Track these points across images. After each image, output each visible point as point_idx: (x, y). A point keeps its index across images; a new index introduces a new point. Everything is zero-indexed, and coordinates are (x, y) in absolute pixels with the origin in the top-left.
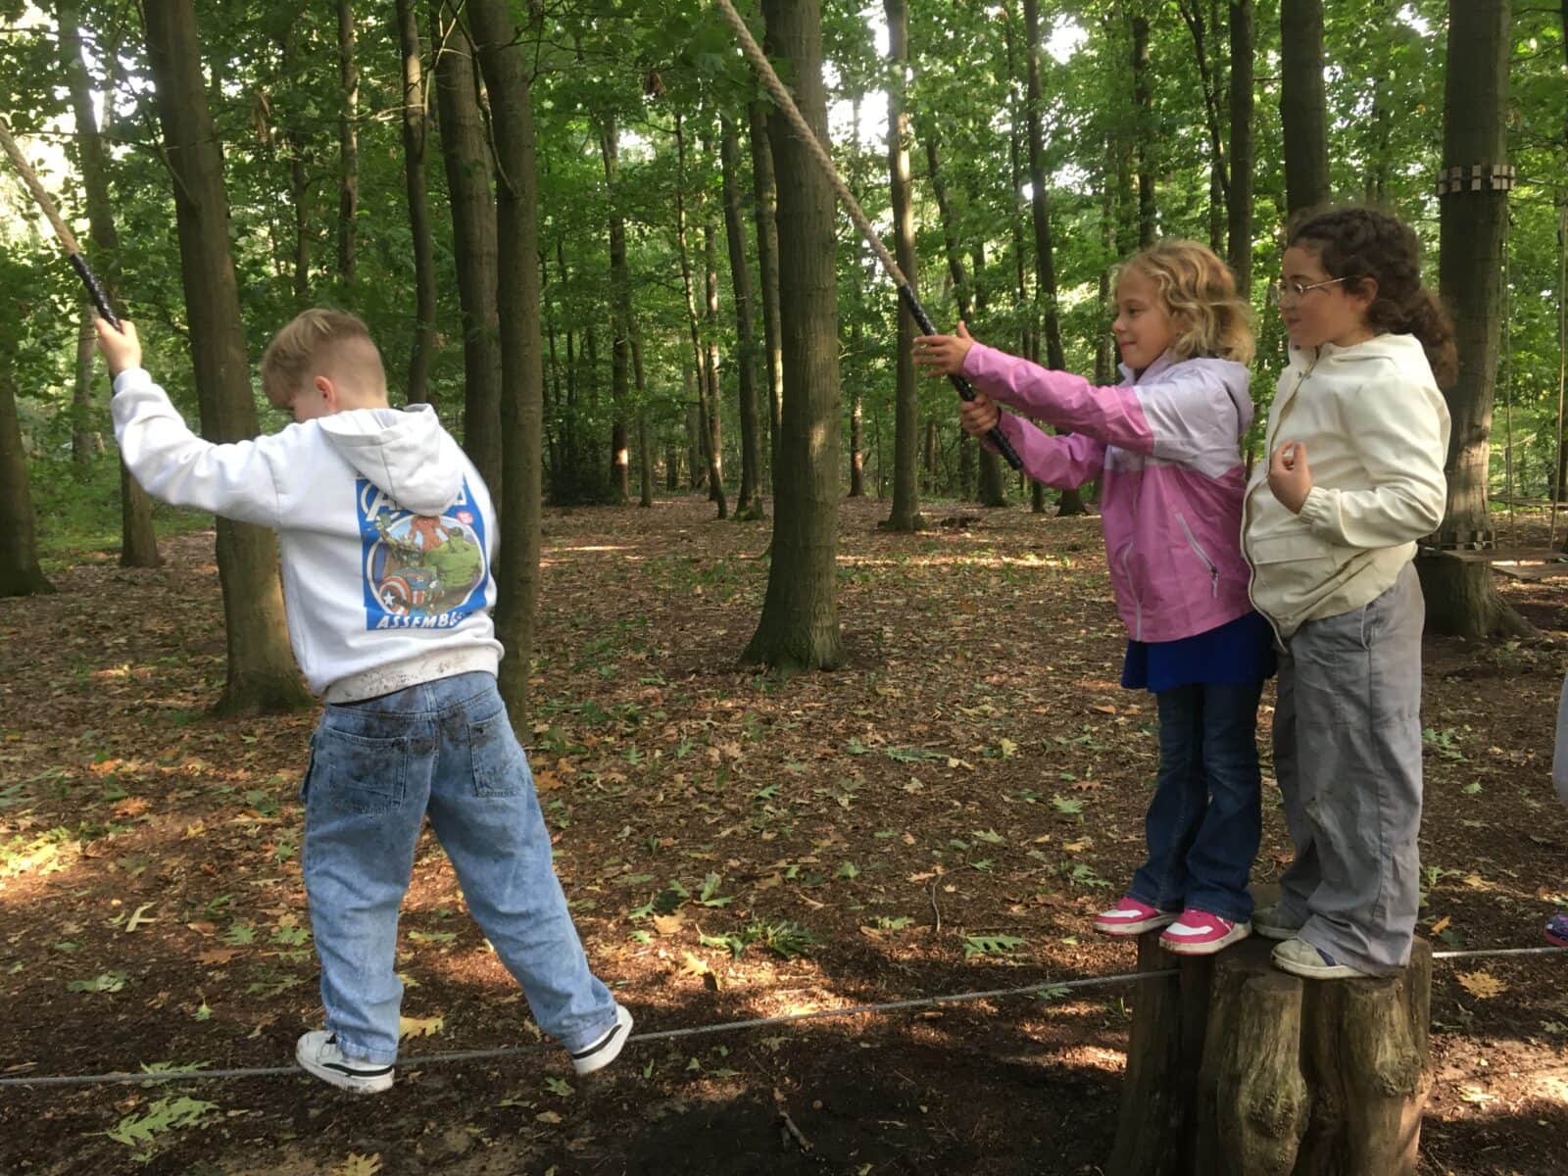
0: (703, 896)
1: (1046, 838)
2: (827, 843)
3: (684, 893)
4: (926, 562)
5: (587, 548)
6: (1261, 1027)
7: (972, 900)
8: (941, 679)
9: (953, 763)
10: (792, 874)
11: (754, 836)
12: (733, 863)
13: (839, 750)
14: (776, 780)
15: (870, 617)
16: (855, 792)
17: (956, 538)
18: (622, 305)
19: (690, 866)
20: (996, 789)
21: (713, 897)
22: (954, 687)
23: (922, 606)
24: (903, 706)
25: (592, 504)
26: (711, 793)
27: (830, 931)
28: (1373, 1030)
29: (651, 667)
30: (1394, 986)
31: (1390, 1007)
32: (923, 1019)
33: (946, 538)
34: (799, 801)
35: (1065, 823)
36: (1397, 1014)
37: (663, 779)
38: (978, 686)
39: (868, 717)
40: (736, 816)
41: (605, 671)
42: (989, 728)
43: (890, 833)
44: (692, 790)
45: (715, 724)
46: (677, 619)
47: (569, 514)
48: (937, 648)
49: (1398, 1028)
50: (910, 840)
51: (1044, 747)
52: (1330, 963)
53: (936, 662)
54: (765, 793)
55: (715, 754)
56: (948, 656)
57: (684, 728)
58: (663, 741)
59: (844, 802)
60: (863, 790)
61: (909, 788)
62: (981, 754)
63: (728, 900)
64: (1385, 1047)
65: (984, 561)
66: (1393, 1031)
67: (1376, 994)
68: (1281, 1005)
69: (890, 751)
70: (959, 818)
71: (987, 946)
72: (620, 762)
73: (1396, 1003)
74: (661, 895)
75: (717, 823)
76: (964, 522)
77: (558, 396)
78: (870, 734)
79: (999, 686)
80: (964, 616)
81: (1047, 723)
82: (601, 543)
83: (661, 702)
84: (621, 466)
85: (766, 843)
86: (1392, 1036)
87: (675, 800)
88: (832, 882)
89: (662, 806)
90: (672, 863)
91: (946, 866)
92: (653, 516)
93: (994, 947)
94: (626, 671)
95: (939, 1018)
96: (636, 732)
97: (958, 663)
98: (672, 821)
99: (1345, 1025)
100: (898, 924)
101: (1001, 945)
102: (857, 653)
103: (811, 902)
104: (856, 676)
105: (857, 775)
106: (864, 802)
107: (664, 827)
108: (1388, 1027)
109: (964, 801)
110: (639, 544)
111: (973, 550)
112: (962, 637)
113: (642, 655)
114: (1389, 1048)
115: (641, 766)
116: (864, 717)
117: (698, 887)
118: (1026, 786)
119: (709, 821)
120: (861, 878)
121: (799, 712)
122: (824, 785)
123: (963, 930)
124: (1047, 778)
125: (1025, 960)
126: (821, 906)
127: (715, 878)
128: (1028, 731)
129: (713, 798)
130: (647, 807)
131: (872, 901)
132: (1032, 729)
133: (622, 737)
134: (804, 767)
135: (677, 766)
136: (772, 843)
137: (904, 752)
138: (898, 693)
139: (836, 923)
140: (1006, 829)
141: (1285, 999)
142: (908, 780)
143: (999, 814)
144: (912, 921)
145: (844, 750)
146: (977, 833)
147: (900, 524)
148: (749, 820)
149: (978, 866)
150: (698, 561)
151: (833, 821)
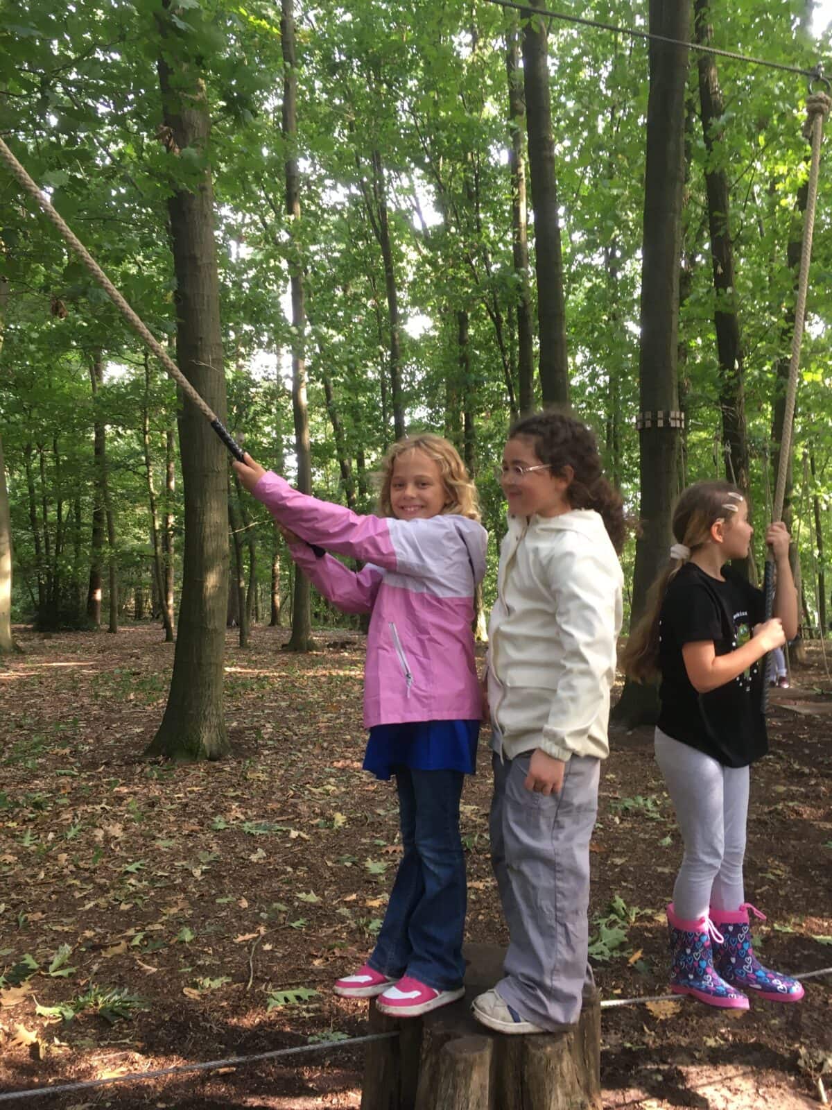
0: (52, 968)
1: (354, 897)
2: (174, 910)
3: (34, 965)
4: (311, 674)
5: (54, 664)
6: (455, 1087)
7: (284, 956)
8: (300, 765)
9: (294, 834)
10: (136, 942)
11: (112, 908)
12: (88, 934)
13: (205, 827)
14: (146, 856)
15: (258, 716)
16: (209, 863)
17: (337, 656)
18: (101, 485)
19: (49, 939)
20: (323, 856)
21: (62, 967)
22: (309, 771)
23: (300, 707)
24: (265, 788)
25: (69, 630)
26: (86, 870)
27: (158, 994)
28: (547, 1082)
29: (72, 760)
30: (565, 1039)
31: (560, 1058)
32: (218, 1074)
33: (329, 656)
34: (160, 873)
35: (370, 882)
36: (567, 1066)
37: (49, 858)
38: (327, 770)
39: (236, 798)
40: (102, 890)
41: (30, 765)
42: (328, 804)
43: (230, 898)
44: (72, 867)
45: (108, 808)
46: (107, 720)
47: (50, 638)
48: (302, 740)
49: (568, 1079)
50: (244, 904)
51: (366, 818)
52: (516, 1020)
53: (300, 751)
54: (131, 868)
55: (100, 834)
56: (310, 747)
57: (79, 813)
58: (58, 824)
59: (197, 873)
60: (216, 861)
61: (254, 858)
62: (317, 825)
63: (73, 970)
64: (557, 1097)
65: (353, 673)
66: (563, 1082)
67: (549, 1049)
68: (470, 1066)
69: (247, 827)
70: (289, 882)
71: (286, 1000)
72: (15, 845)
73: (566, 1057)
74: (14, 968)
75: (85, 897)
76: (343, 645)
77: (48, 548)
78: (233, 813)
79: (343, 770)
80: (329, 715)
81: (373, 799)
82: (67, 660)
83: (69, 790)
84: (95, 601)
85: (122, 913)
86: (563, 1086)
87: (55, 876)
88: (170, 947)
89: (42, 883)
90: (33, 937)
91: (269, 926)
92: (117, 639)
93: (293, 1000)
94: (50, 765)
95: (232, 1073)
96: (36, 818)
97: (316, 752)
98: (44, 898)
99: (526, 1078)
100: (216, 984)
101: (298, 998)
102: (240, 745)
103: (146, 967)
104: (234, 764)
105: (215, 848)
106: (213, 874)
107: (36, 903)
108: (559, 1078)
109: (295, 867)
110: (97, 660)
111: (345, 665)
112: (323, 731)
113: (67, 751)
114: (561, 1098)
115: (34, 848)
116: (232, 797)
117: (51, 958)
118: (348, 852)
119: (77, 895)
120: (195, 941)
121: (181, 795)
122: (185, 859)
123: (270, 986)
124: (365, 844)
125: (315, 1010)
126: (154, 970)
127: (67, 949)
128: (357, 806)
129: (87, 874)
130: (27, 884)
131: (199, 963)
132: (360, 804)
133: (24, 822)
134: (172, 843)
135: (65, 846)
136: (127, 913)
137: (258, 826)
138: (263, 777)
139: (165, 985)
140: (324, 889)
141: (475, 1060)
142: (254, 850)
143: (321, 877)
144: (229, 980)
145: (209, 827)
146: (300, 895)
147: (297, 645)
148: (112, 892)
149: (294, 925)
150: (139, 674)
151: (184, 890)
